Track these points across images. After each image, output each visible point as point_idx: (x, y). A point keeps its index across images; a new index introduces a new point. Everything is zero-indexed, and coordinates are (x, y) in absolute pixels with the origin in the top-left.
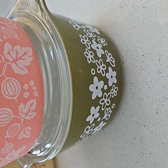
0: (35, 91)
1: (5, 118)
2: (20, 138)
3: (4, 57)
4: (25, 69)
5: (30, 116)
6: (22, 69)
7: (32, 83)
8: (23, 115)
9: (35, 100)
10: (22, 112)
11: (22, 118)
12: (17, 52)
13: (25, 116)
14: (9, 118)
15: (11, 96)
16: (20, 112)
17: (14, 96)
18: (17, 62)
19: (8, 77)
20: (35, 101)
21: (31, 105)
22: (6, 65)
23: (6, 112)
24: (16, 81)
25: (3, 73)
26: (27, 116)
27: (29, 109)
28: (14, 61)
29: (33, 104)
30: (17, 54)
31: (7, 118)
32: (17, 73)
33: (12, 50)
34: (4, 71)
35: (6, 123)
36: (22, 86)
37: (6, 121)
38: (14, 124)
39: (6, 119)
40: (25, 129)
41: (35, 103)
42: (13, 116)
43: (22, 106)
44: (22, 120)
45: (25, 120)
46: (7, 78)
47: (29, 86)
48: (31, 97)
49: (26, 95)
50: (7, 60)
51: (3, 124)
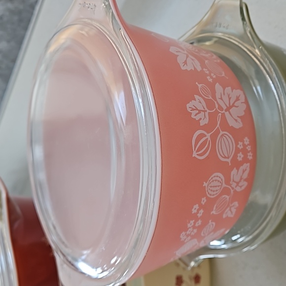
0: (249, 152)
1: (216, 186)
2: (224, 216)
3: (217, 103)
4: (239, 120)
5: (241, 187)
6: (236, 120)
7: (247, 141)
8: (234, 185)
9: (248, 164)
10: (233, 181)
11: (233, 188)
12: (229, 96)
13: (236, 187)
14: (220, 187)
15: (225, 157)
16: (232, 181)
17: (228, 158)
18: (230, 110)
19: (222, 131)
20: (249, 167)
21: (244, 171)
22: (220, 114)
23: (218, 179)
24: (231, 136)
25: (218, 126)
26: (238, 187)
27: (241, 177)
28: (228, 109)
29: (246, 170)
30: (230, 99)
31: (218, 186)
32: (232, 126)
33: (224, 94)
34: (219, 123)
35: (216, 194)
36: (237, 144)
37: (217, 190)
38: (224, 196)
39: (218, 188)
40: (232, 205)
41: (248, 169)
42: (224, 185)
43: (234, 171)
44: (232, 191)
45: (235, 191)
46: (222, 133)
47: (244, 145)
48: (245, 160)
49: (240, 157)
50: (220, 108)
51: (213, 195)
